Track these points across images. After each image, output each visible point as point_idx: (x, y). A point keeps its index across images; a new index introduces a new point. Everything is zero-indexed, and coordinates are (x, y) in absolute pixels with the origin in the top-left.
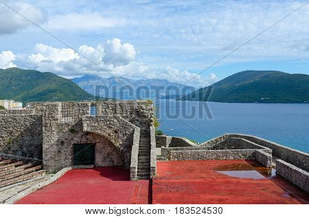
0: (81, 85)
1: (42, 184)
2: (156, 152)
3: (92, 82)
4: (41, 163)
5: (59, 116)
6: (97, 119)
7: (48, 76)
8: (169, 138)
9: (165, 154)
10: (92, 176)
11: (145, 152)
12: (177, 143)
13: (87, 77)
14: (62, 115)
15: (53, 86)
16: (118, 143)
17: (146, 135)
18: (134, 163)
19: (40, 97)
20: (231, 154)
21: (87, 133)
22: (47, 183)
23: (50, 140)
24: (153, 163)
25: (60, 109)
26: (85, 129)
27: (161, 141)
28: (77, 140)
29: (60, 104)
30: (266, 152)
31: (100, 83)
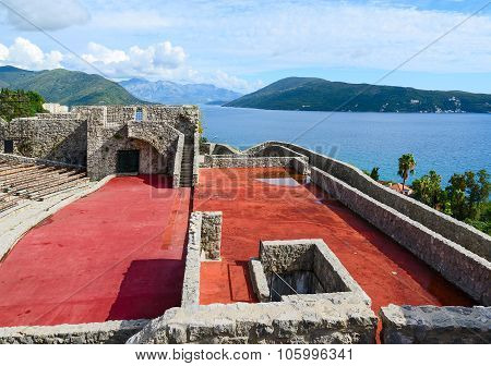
0: (127, 88)
1: (86, 192)
2: (199, 159)
3: (139, 86)
4: (85, 170)
5: (104, 120)
6: (142, 125)
7: (94, 79)
8: (212, 147)
9: (208, 159)
10: (136, 183)
11: (189, 159)
12: (221, 150)
13: (134, 80)
14: (107, 120)
15: (100, 89)
16: (162, 148)
17: (190, 141)
18: (177, 171)
19: (86, 101)
20: (274, 162)
21: (132, 139)
22: (90, 191)
23: (95, 145)
24: (197, 170)
25: (105, 114)
26: (130, 135)
27: (204, 149)
28: (121, 146)
29: (105, 108)
31: (148, 86)
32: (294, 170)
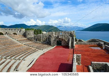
0: (58, 28)
1: (51, 49)
2: (75, 43)
3: (61, 27)
4: (51, 45)
5: (54, 35)
6: (62, 36)
7: (52, 26)
8: (78, 40)
9: (77, 43)
10: (61, 47)
11: (72, 43)
12: (80, 41)
13: (60, 26)
15: (53, 28)
16: (67, 41)
17: (73, 39)
18: (70, 45)
20: (93, 44)
21: (60, 38)
22: (52, 49)
23: (52, 40)
24: (74, 45)
27: (76, 40)
28: (58, 40)
29: (54, 32)
30: (102, 43)
31: (62, 27)
32: (100, 45)
